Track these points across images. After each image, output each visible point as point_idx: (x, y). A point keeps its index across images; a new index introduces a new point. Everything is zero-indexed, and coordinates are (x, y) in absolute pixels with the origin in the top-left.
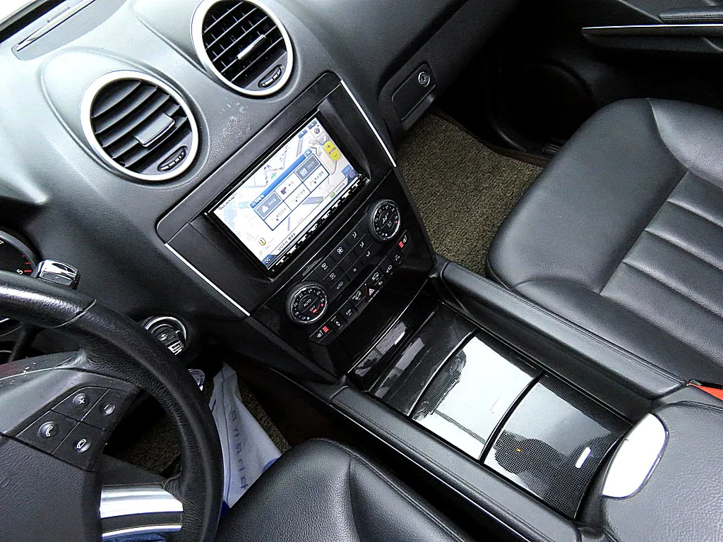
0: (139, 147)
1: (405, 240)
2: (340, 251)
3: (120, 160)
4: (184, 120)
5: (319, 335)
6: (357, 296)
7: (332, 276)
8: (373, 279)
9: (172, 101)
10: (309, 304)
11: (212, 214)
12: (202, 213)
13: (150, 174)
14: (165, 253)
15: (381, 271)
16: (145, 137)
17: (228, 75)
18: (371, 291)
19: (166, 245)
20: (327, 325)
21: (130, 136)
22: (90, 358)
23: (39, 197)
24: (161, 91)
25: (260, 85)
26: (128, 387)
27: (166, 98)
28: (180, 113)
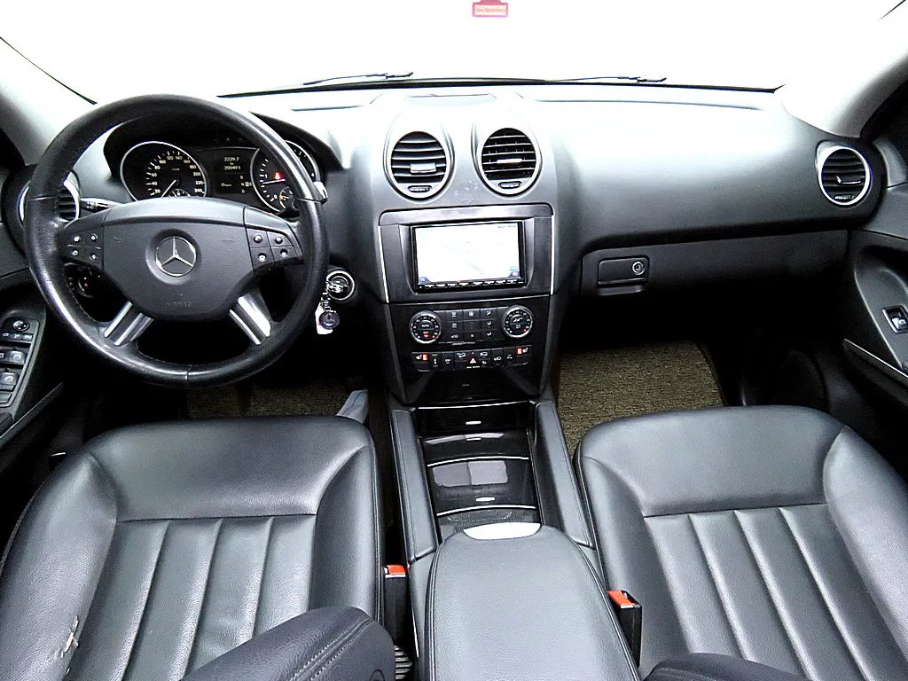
0: (408, 171)
1: (524, 351)
2: (471, 314)
3: (394, 171)
4: (442, 173)
5: (418, 358)
6: (461, 355)
7: (454, 325)
8: (481, 354)
9: (444, 160)
10: (426, 328)
11: (414, 229)
12: (410, 225)
13: (403, 187)
14: (375, 230)
15: (491, 355)
16: (415, 168)
17: (485, 167)
18: (473, 361)
19: (379, 227)
20: (428, 356)
21: (408, 162)
22: (298, 227)
23: (346, 164)
24: (442, 152)
25: (500, 184)
26: (299, 254)
27: (443, 157)
28: (443, 169)
